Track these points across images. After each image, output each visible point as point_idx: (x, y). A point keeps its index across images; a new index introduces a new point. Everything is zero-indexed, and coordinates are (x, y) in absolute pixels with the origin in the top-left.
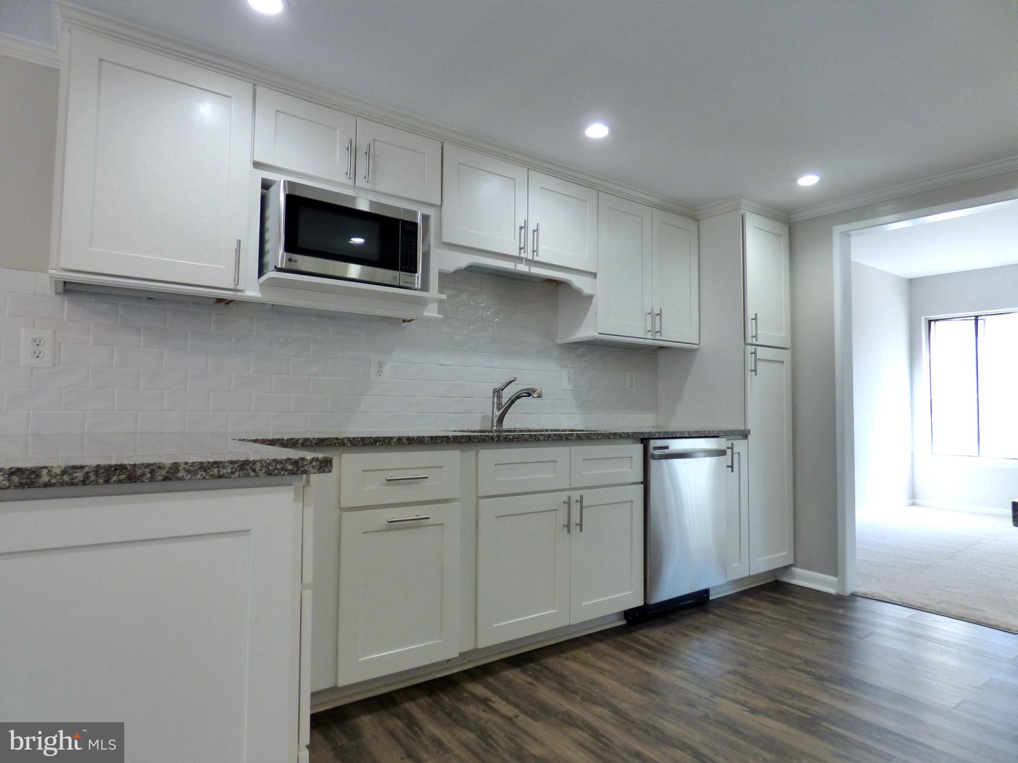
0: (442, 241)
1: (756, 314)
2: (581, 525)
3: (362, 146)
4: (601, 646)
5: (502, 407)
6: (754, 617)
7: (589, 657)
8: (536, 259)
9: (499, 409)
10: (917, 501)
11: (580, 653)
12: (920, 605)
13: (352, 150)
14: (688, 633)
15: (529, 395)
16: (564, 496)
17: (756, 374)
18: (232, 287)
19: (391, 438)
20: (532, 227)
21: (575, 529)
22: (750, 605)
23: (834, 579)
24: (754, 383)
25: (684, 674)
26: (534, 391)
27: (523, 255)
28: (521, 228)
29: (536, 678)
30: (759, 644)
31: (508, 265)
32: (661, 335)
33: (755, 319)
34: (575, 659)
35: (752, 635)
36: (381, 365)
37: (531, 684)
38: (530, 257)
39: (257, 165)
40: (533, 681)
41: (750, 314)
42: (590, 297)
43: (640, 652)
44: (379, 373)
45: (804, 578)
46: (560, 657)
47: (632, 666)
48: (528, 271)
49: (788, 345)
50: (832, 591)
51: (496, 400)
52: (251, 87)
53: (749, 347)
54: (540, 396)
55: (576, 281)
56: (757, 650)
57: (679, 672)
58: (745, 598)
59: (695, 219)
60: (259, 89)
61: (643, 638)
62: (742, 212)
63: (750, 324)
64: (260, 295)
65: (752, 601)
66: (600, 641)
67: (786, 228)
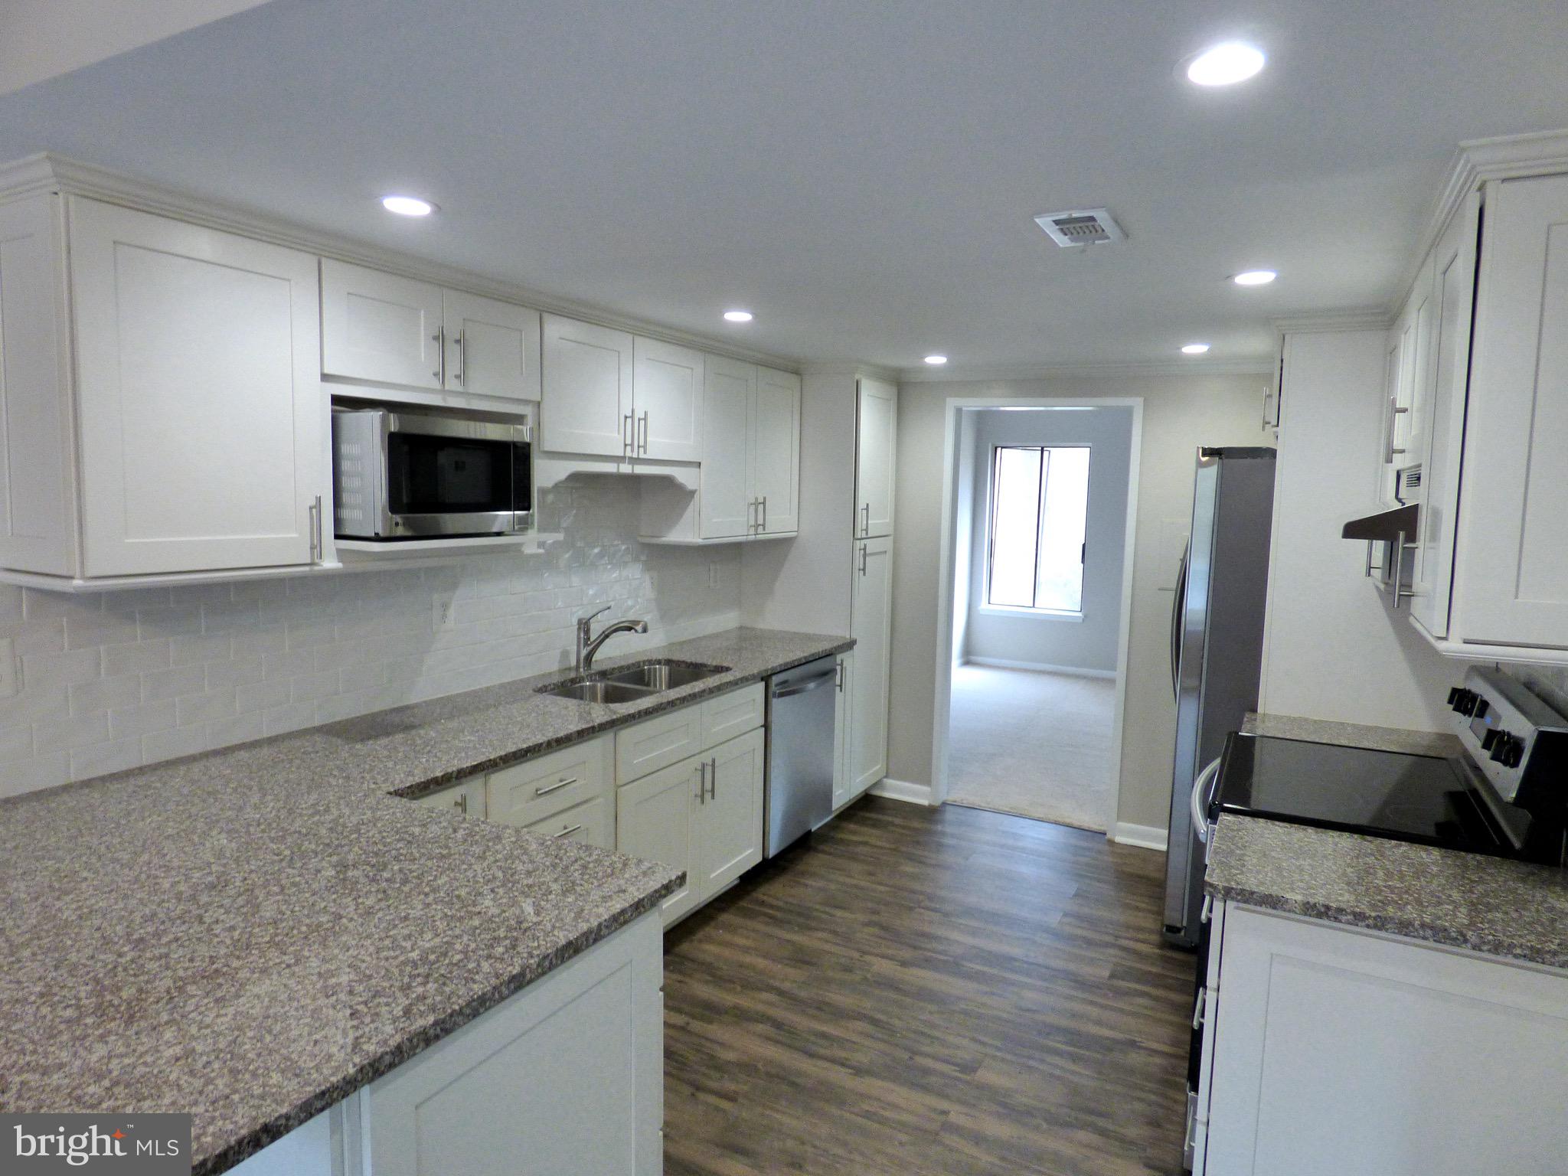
0: (541, 449)
1: (867, 505)
2: (713, 790)
3: (452, 333)
4: (725, 917)
5: (592, 643)
6: (860, 849)
7: (721, 934)
8: (642, 456)
9: (586, 644)
10: (973, 658)
11: (709, 930)
12: (1007, 809)
13: (440, 338)
14: (807, 882)
15: (629, 629)
16: (696, 762)
17: (864, 574)
18: (308, 561)
19: (541, 744)
20: (640, 414)
21: (708, 796)
22: (854, 833)
23: (925, 789)
24: (862, 582)
25: (823, 935)
26: (637, 623)
27: (629, 454)
28: (626, 417)
29: (680, 972)
30: (880, 884)
31: (609, 468)
32: (764, 529)
33: (867, 509)
34: (710, 940)
35: (871, 874)
36: (445, 606)
37: (680, 982)
38: (635, 455)
39: (325, 377)
40: (680, 978)
41: (861, 505)
42: (692, 493)
43: (771, 917)
44: (444, 617)
45: (899, 790)
46: (692, 941)
47: (770, 936)
48: (631, 472)
49: (890, 531)
50: (925, 802)
51: (582, 635)
52: (314, 260)
53: (858, 542)
54: (645, 630)
55: (680, 475)
56: (881, 892)
57: (820, 934)
58: (845, 824)
59: (797, 372)
60: (324, 260)
61: (765, 898)
62: (857, 377)
63: (861, 515)
64: (340, 565)
65: (852, 826)
66: (723, 910)
67: (894, 390)
